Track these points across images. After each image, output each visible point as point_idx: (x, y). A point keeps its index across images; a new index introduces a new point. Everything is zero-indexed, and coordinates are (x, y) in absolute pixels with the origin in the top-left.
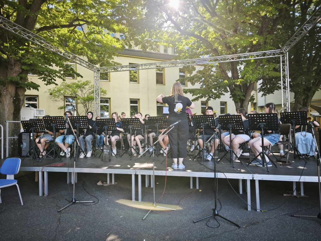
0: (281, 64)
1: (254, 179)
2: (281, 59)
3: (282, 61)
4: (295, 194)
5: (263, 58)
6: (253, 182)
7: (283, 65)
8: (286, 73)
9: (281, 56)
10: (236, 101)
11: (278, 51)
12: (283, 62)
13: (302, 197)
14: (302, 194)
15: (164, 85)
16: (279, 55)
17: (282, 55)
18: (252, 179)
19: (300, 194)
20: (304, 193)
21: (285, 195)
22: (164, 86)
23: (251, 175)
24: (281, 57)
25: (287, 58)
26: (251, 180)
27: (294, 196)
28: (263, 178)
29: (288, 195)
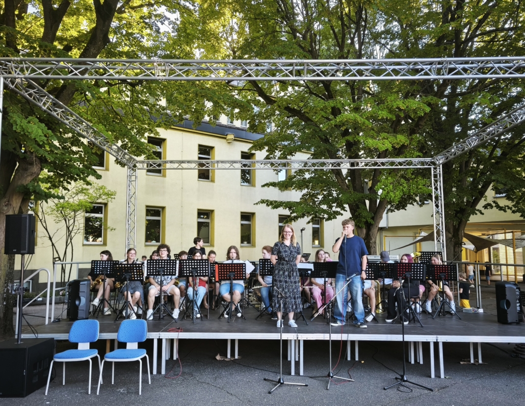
0: (433, 179)
1: (438, 341)
2: (432, 172)
3: (434, 174)
4: (472, 361)
5: (408, 169)
6: (436, 344)
7: (436, 181)
8: (439, 193)
9: (432, 167)
10: (360, 226)
11: (428, 160)
12: (435, 176)
13: (481, 364)
14: (480, 362)
15: (213, 181)
16: (429, 165)
17: (434, 166)
18: (435, 341)
19: (478, 362)
20: (482, 361)
21: (462, 363)
22: (211, 183)
23: (435, 336)
24: (432, 169)
25: (440, 171)
26: (434, 343)
27: (472, 364)
28: (447, 339)
29: (465, 363)
